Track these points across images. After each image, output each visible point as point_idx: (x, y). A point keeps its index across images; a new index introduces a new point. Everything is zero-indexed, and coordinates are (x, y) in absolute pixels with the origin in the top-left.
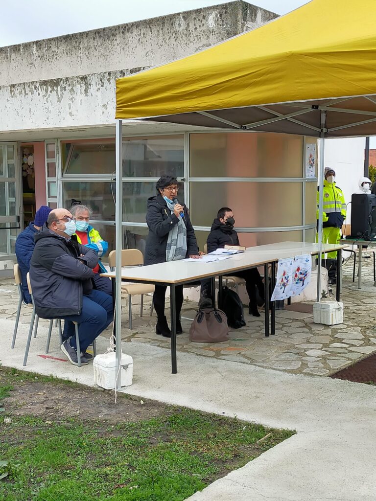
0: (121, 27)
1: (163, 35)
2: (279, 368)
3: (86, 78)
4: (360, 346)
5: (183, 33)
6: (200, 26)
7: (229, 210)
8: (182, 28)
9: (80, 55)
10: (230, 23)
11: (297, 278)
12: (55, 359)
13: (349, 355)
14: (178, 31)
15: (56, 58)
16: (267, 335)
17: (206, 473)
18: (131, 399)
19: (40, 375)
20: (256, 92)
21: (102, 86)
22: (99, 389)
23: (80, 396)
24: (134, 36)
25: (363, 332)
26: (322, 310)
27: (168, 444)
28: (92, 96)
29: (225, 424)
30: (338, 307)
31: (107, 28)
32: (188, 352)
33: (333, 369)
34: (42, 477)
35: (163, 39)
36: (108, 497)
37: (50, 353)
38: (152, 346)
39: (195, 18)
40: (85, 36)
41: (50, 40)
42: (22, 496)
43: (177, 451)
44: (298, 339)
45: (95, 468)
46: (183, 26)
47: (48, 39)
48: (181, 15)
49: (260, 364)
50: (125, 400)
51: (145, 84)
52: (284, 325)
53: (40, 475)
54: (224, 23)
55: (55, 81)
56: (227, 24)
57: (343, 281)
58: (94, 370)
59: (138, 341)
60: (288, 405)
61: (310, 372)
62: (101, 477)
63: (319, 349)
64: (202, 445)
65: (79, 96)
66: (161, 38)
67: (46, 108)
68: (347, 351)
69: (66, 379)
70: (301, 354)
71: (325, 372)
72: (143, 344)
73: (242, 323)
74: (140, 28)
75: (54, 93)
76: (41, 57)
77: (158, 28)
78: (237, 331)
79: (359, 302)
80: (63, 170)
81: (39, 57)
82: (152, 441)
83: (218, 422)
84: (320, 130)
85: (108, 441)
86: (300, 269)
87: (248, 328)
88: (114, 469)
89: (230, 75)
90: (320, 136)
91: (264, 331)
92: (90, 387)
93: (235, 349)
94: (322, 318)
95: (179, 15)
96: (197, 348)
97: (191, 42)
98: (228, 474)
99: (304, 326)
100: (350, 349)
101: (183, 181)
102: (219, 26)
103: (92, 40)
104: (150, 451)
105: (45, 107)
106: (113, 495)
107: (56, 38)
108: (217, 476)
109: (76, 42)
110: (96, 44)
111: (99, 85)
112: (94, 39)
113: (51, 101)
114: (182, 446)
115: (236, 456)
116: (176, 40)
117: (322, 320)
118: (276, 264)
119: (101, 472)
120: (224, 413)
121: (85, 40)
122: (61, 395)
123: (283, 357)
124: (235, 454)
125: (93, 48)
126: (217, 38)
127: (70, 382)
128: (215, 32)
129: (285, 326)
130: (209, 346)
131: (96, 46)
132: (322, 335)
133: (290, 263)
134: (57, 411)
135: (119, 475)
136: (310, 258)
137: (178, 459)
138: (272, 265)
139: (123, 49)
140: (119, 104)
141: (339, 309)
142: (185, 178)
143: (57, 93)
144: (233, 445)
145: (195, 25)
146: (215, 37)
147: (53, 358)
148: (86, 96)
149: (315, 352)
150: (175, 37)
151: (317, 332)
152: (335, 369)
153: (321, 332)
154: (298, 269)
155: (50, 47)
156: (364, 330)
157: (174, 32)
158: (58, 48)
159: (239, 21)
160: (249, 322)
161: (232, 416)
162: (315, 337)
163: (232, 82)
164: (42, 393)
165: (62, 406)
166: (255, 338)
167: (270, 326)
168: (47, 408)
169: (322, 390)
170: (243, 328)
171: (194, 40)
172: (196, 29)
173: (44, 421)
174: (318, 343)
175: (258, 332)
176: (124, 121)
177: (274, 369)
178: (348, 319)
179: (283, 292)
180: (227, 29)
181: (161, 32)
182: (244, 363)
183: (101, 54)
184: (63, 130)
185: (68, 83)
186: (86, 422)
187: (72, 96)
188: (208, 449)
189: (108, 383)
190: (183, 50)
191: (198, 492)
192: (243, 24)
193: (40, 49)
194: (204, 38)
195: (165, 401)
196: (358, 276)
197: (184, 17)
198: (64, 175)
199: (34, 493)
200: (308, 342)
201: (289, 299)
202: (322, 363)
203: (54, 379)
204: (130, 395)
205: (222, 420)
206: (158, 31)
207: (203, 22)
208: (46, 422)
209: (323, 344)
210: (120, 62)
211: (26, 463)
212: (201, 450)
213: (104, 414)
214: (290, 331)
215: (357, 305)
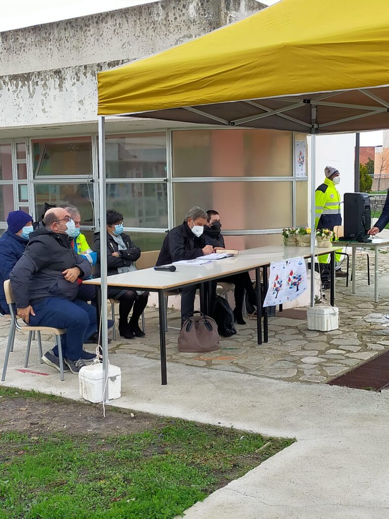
0: (94, 17)
1: (141, 25)
2: (274, 376)
3: (60, 72)
4: (357, 352)
5: (162, 23)
6: (180, 16)
7: (215, 213)
8: (160, 18)
9: (50, 47)
10: (212, 13)
11: (290, 283)
12: (36, 373)
13: (347, 362)
14: (157, 21)
15: (24, 50)
16: (260, 342)
17: (205, 483)
18: (120, 412)
19: (21, 390)
20: (248, 86)
21: (78, 80)
22: (85, 402)
23: (65, 410)
24: (109, 27)
25: (360, 338)
26: (317, 315)
27: (164, 456)
28: (67, 91)
29: (221, 434)
30: (333, 312)
31: (79, 18)
32: (177, 362)
33: (331, 376)
34: (33, 493)
35: (141, 30)
36: (105, 510)
37: (30, 367)
38: (138, 358)
39: (174, 8)
40: (55, 26)
41: (17, 31)
42: (14, 513)
43: (173, 463)
44: (293, 346)
45: (88, 482)
46: (162, 17)
47: (15, 30)
48: (159, 4)
49: (253, 373)
50: (114, 414)
51: (129, 78)
52: (276, 333)
53: (31, 491)
54: (206, 12)
55: (26, 76)
56: (209, 13)
57: (336, 286)
58: (80, 382)
59: (123, 352)
60: (286, 413)
61: (307, 380)
62: (96, 491)
63: (314, 356)
64: (199, 456)
65: (53, 91)
66: (138, 29)
67: (16, 105)
68: (344, 358)
69: (49, 393)
70: (297, 361)
71: (323, 379)
72: (129, 356)
73: (233, 332)
74: (115, 18)
75: (26, 88)
76: (8, 49)
77: (134, 18)
78: (228, 339)
79: (355, 308)
80: (34, 172)
81: (5, 49)
82: (147, 453)
83: (214, 433)
84: (310, 126)
85: (100, 455)
86: (294, 273)
87: (239, 337)
88: (109, 483)
89: (219, 68)
90: (311, 132)
91: (256, 339)
92: (75, 401)
93: (227, 359)
94: (317, 324)
95: (157, 4)
96: (187, 358)
97: (170, 33)
98: (229, 484)
99: (297, 333)
100: (347, 355)
101: (165, 182)
102: (200, 15)
103: (63, 31)
104: (145, 463)
105: (15, 103)
106: (109, 508)
107: (23, 28)
108: (217, 487)
109: (46, 33)
110: (67, 35)
111: (74, 79)
112: (65, 29)
113: (22, 97)
114: (178, 458)
115: (235, 466)
116: (154, 31)
117: (317, 326)
118: (268, 268)
119: (95, 486)
120: (219, 423)
121: (56, 31)
122: (46, 410)
123: (277, 365)
124: (234, 464)
125: (64, 39)
126: (198, 28)
127: (53, 396)
128: (196, 22)
129: (279, 333)
130: (199, 356)
131: (68, 37)
132: (317, 342)
133: (283, 266)
134: (42, 426)
135: (114, 489)
136: (303, 261)
137: (175, 470)
138: (264, 269)
139: (98, 40)
140: (102, 99)
141: (334, 314)
142: (168, 178)
143: (29, 88)
144: (231, 455)
145: (174, 14)
146: (196, 27)
147: (33, 372)
148: (60, 91)
149: (311, 359)
150: (153, 28)
151: (312, 339)
152: (333, 376)
153: (316, 339)
154: (291, 274)
155: (18, 38)
156: (361, 335)
157: (153, 22)
158: (26, 40)
159: (222, 11)
160: (239, 330)
161: (229, 426)
162: (310, 344)
163: (221, 75)
164: (25, 409)
165: (47, 421)
166: (247, 346)
167: (263, 334)
168: (32, 424)
169: (320, 398)
170: (233, 336)
171: (174, 31)
172: (176, 18)
173: (30, 436)
174: (314, 350)
175: (249, 340)
176: (107, 118)
177: (269, 378)
178: (343, 325)
179: (276, 298)
180: (209, 18)
181: (138, 22)
182: (237, 372)
183: (74, 46)
184: (36, 128)
185: (40, 78)
186: (75, 437)
187: (45, 92)
188: (206, 460)
189: (95, 397)
190: (162, 42)
191: (198, 502)
192: (226, 14)
193: (6, 40)
194: (184, 28)
195: (157, 413)
196: (351, 280)
197: (162, 6)
198: (36, 177)
199: (27, 510)
200: (303, 349)
201: (281, 306)
202: (319, 370)
203: (37, 394)
204: (119, 408)
205: (219, 431)
206: (135, 21)
207: (183, 11)
208: (32, 438)
209: (319, 351)
210: (94, 54)
211: (15, 479)
212: (198, 461)
213: (92, 428)
214: (284, 338)
215: (352, 310)
